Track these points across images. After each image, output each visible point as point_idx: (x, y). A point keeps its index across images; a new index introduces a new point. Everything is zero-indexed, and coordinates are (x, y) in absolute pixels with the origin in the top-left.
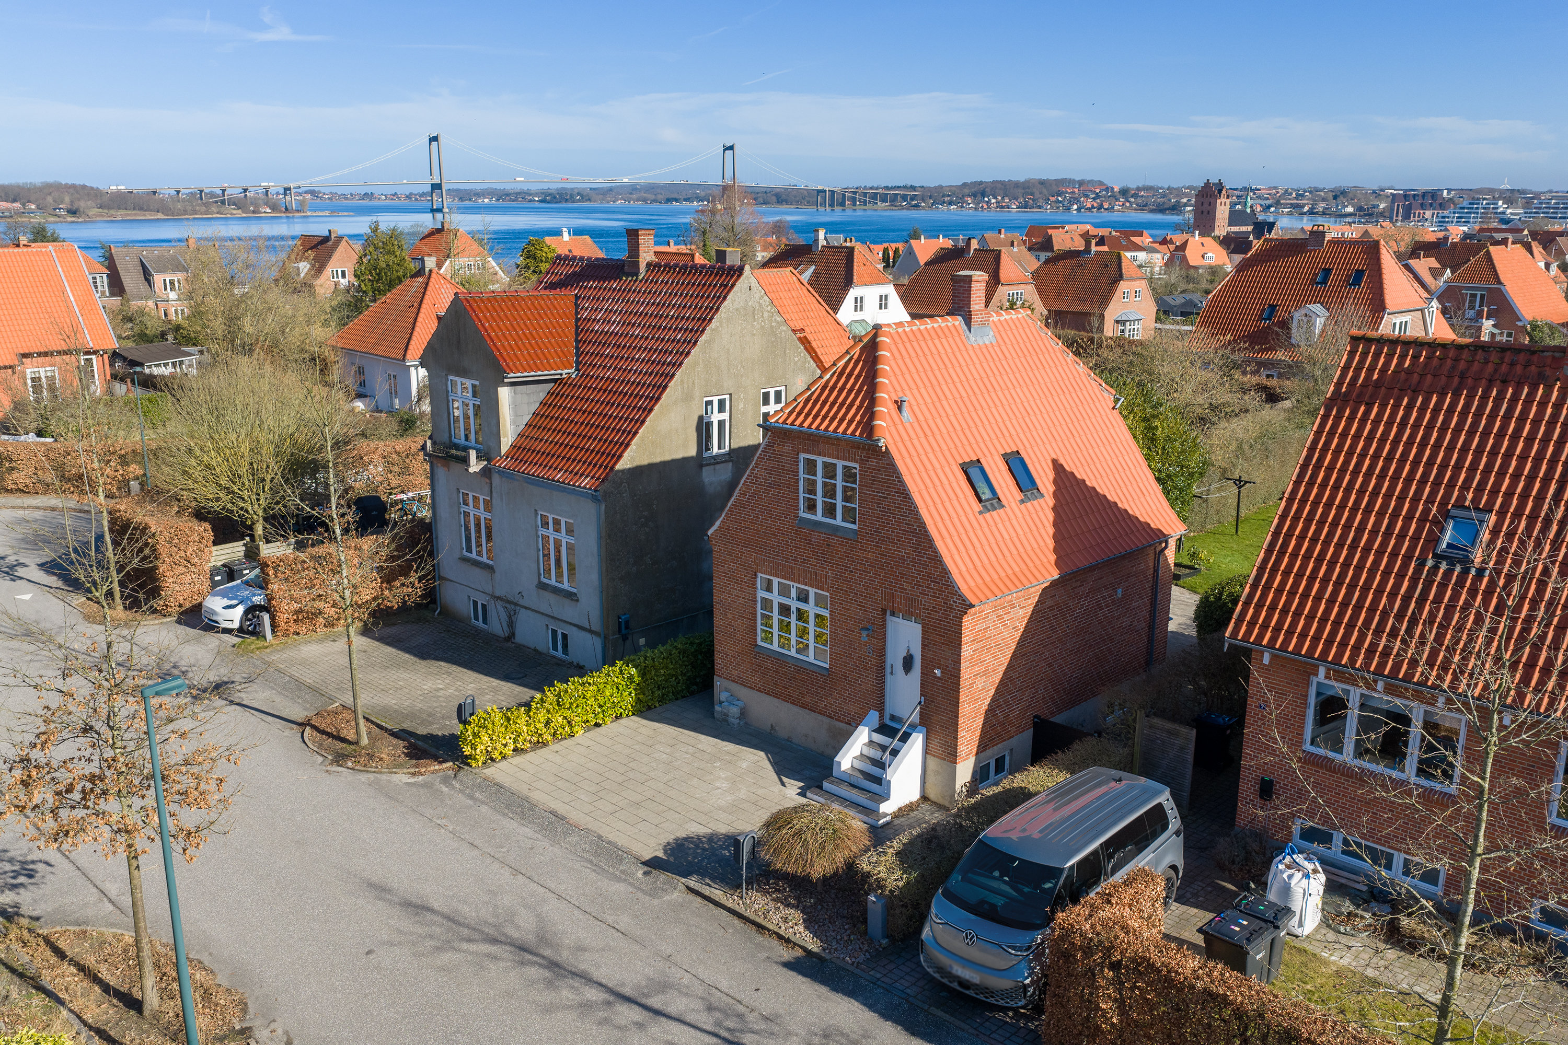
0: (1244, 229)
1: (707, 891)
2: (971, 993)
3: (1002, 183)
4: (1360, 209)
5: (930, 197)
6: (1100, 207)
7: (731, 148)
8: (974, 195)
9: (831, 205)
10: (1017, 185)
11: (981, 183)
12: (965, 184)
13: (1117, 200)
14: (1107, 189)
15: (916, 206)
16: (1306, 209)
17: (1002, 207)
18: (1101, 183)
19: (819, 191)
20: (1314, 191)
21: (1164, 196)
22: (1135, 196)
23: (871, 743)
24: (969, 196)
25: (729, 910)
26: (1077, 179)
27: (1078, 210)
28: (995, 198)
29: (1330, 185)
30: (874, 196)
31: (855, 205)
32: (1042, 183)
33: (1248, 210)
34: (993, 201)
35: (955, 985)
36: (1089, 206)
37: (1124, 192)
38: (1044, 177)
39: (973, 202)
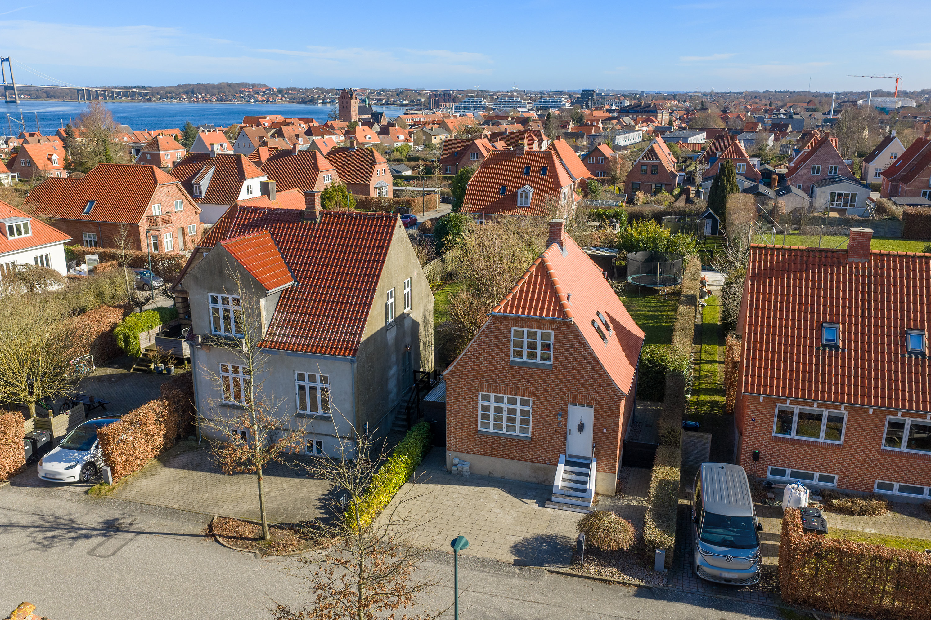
0: (366, 116)
1: (561, 570)
2: (732, 583)
3: (204, 85)
4: (412, 101)
5: (158, 94)
6: (268, 101)
7: (7, 60)
8: (187, 93)
9: (89, 99)
10: (213, 86)
11: (189, 85)
12: (179, 86)
13: (277, 96)
14: (269, 89)
15: (149, 100)
16: (384, 101)
17: (207, 100)
18: (265, 86)
19: (78, 90)
20: (385, 91)
21: (304, 94)
22: (287, 93)
23: (565, 472)
24: (183, 93)
25: (581, 577)
26: (251, 83)
27: (255, 102)
28: (201, 95)
29: (393, 88)
30: (119, 93)
31: (106, 99)
32: (229, 85)
33: (367, 106)
34: (200, 96)
35: (723, 582)
36: (261, 100)
37: (280, 91)
38: (230, 82)
39: (187, 97)
